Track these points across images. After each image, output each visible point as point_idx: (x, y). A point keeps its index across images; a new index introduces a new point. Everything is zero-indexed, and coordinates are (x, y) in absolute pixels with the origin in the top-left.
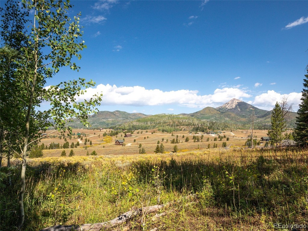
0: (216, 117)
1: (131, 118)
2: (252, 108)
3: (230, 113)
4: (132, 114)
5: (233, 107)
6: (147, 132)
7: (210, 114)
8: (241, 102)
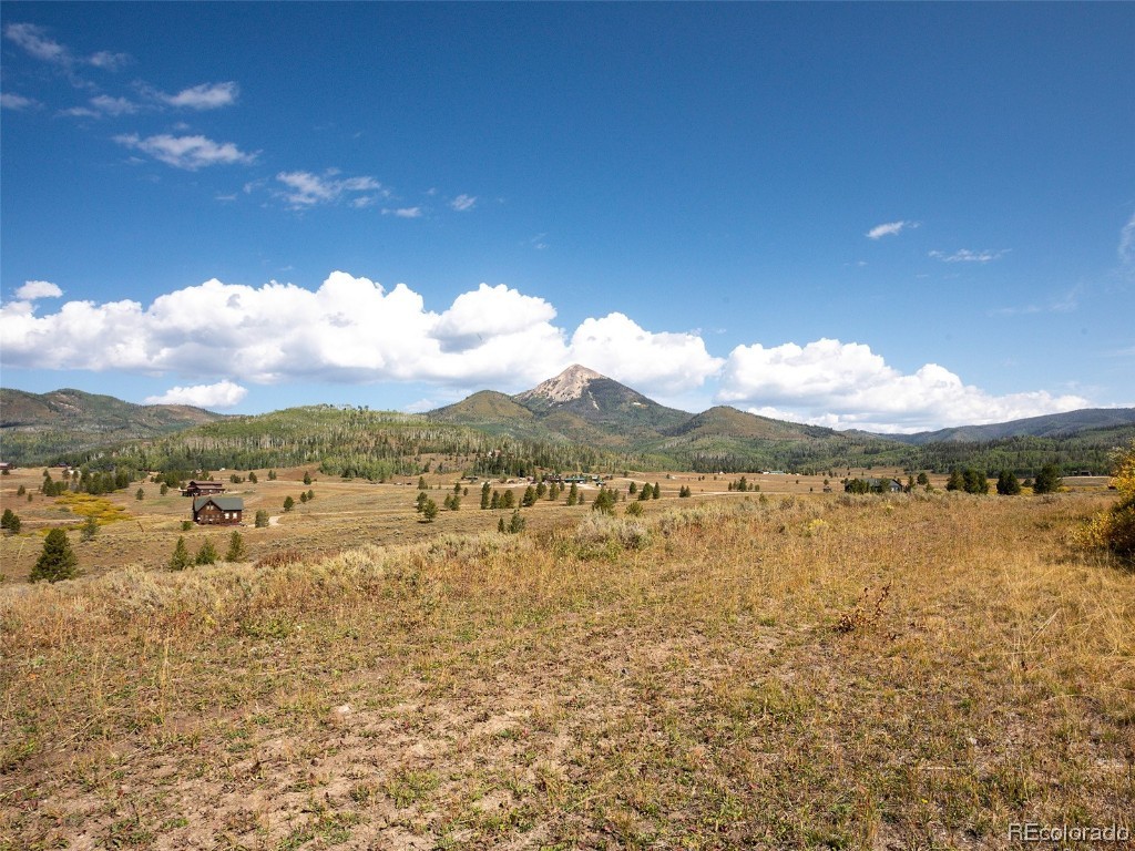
0: (517, 429)
1: (145, 426)
2: (639, 401)
3: (568, 417)
4: (146, 407)
5: (575, 397)
6: (272, 477)
7: (495, 419)
8: (601, 380)
